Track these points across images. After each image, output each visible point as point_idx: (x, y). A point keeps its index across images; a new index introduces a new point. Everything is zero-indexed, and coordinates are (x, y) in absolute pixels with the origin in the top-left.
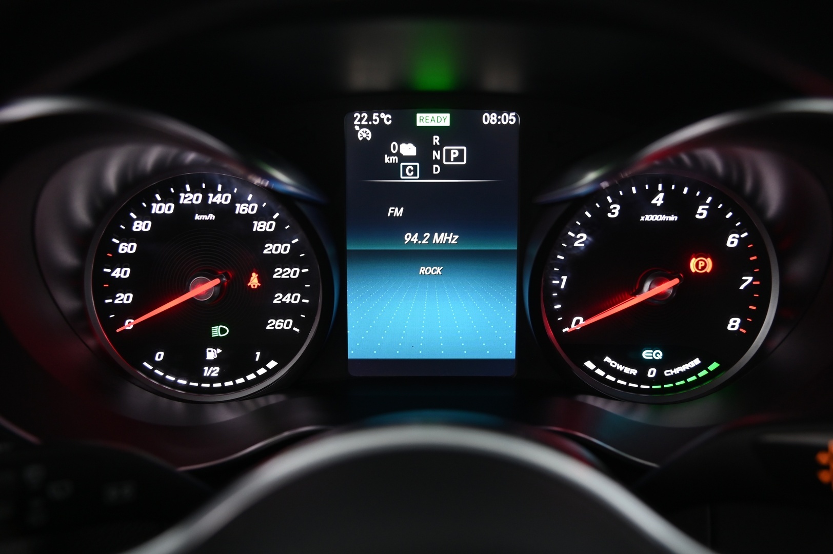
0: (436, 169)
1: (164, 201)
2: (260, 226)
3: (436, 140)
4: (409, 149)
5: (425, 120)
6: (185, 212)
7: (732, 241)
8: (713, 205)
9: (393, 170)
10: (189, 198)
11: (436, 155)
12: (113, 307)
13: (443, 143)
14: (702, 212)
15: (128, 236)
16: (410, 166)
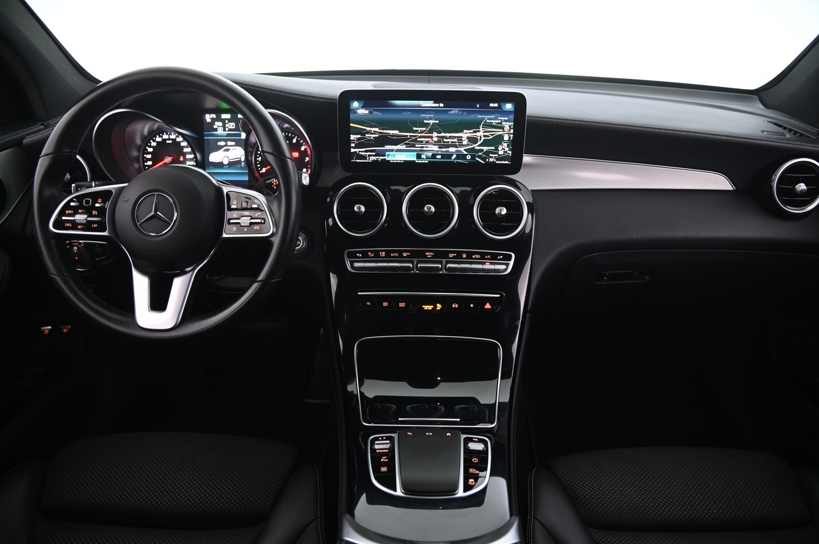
0: (227, 129)
1: (159, 137)
2: (183, 144)
3: (227, 121)
4: (220, 124)
5: (224, 116)
6: (164, 140)
7: (303, 148)
8: (297, 139)
9: (216, 130)
10: (165, 137)
11: (227, 125)
12: (147, 166)
13: (229, 122)
14: (294, 141)
15: (150, 147)
16: (220, 128)
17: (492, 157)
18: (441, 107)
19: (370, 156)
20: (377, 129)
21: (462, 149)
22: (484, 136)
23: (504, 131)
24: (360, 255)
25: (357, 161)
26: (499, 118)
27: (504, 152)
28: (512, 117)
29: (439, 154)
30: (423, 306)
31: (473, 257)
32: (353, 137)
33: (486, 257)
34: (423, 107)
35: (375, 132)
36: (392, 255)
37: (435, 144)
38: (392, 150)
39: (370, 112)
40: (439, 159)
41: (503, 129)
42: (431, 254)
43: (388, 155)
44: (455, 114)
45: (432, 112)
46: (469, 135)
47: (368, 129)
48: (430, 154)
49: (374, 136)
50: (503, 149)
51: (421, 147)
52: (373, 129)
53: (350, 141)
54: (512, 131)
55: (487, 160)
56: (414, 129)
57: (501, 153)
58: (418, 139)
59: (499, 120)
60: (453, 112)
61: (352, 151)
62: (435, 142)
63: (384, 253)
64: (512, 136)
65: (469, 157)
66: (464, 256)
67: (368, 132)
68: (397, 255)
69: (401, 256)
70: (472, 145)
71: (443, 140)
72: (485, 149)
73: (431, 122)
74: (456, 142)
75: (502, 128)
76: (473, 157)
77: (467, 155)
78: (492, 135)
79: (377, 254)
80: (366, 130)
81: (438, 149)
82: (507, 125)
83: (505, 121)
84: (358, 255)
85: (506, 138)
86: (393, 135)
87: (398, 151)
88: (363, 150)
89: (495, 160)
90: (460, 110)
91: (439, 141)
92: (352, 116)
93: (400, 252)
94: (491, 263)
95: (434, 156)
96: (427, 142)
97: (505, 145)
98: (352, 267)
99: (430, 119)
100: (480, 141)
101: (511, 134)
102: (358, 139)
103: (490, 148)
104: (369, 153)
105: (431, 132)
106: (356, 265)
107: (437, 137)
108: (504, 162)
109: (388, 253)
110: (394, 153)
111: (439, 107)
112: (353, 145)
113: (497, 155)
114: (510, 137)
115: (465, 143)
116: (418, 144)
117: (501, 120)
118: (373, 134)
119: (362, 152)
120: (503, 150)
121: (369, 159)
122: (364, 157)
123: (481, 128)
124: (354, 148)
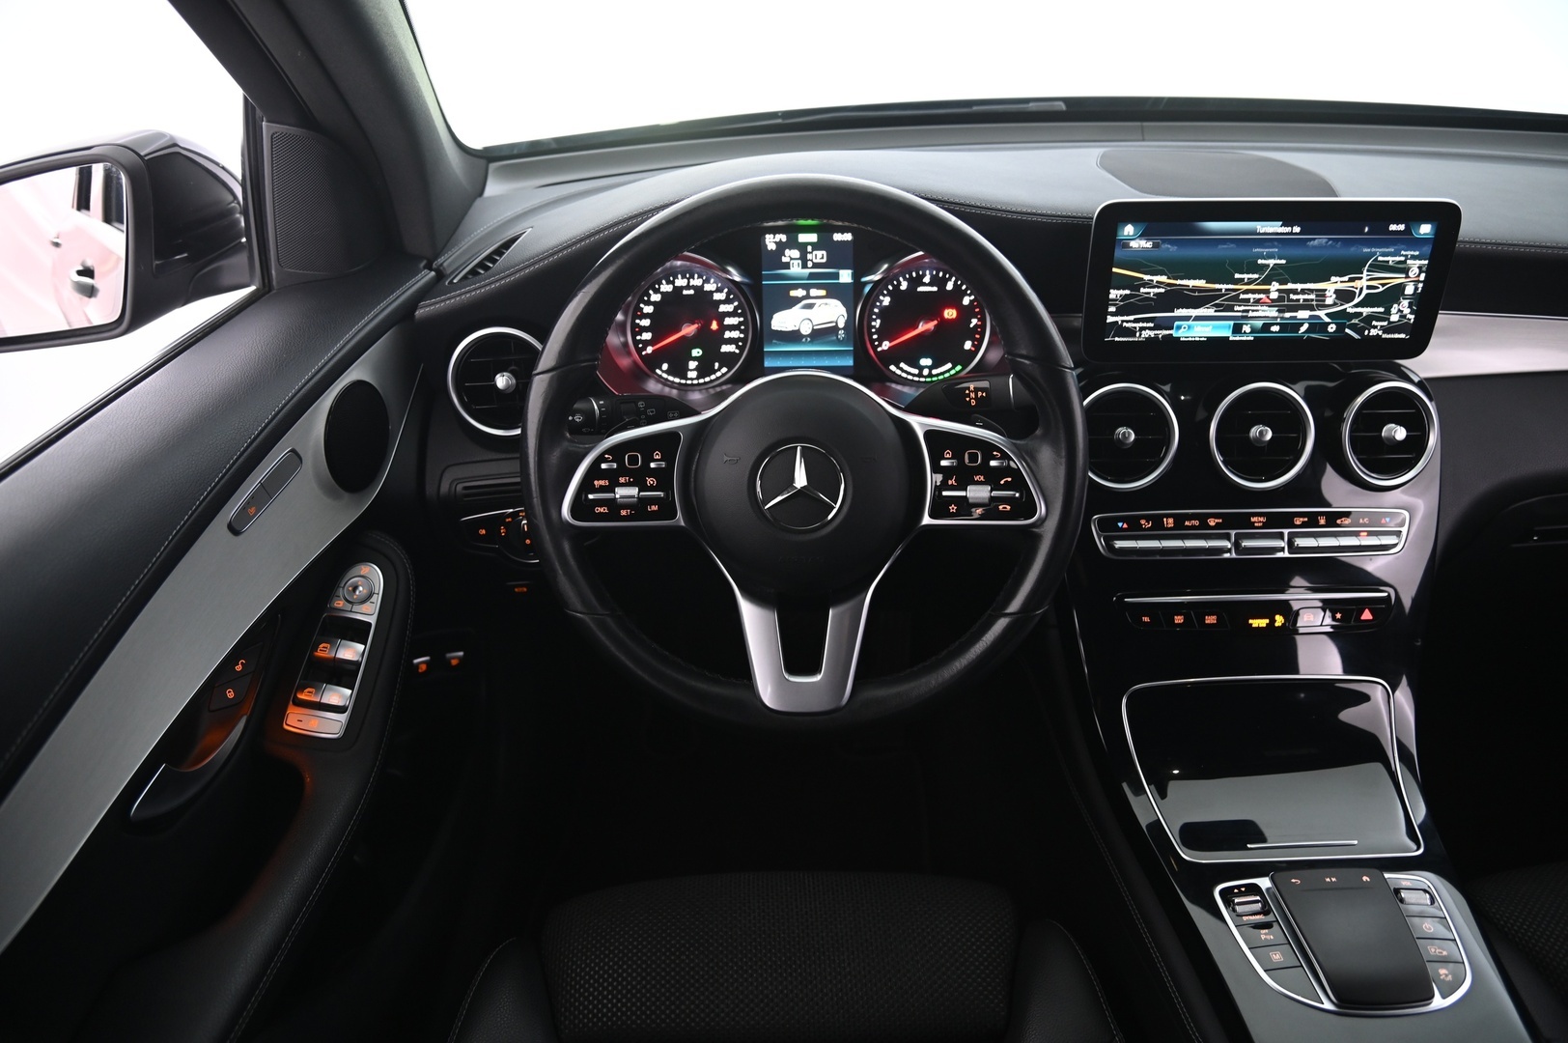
0: (810, 264)
1: (668, 283)
2: (717, 296)
3: (809, 248)
4: (796, 253)
5: (803, 238)
6: (678, 290)
7: (966, 301)
8: (956, 282)
9: (787, 266)
10: (680, 282)
11: (809, 256)
12: (641, 341)
13: (813, 250)
14: (950, 286)
15: (648, 303)
16: (796, 262)
17: (1375, 327)
18: (1296, 234)
19: (1142, 329)
20: (1164, 279)
21: (1322, 313)
22: (1369, 287)
23: (1407, 277)
24: (1125, 526)
25: (1117, 339)
26: (1403, 252)
27: (1400, 316)
28: (1427, 249)
29: (1277, 324)
30: (1251, 621)
31: (1339, 522)
32: (1114, 294)
33: (1361, 521)
34: (1260, 234)
35: (1159, 284)
36: (1187, 523)
37: (1273, 303)
38: (1187, 318)
39: (1155, 246)
40: (1276, 332)
41: (1407, 274)
42: (1261, 519)
43: (1179, 328)
44: (1320, 247)
45: (1276, 243)
46: (1340, 286)
47: (1147, 277)
48: (1259, 323)
49: (1156, 290)
50: (1399, 311)
51: (1244, 311)
52: (1156, 278)
53: (1107, 302)
54: (1423, 277)
55: (1366, 333)
56: (1237, 276)
57: (1394, 318)
58: (1242, 296)
59: (1403, 255)
60: (1316, 242)
61: (1108, 321)
62: (1273, 301)
63: (1171, 520)
64: (1421, 285)
65: (1332, 328)
66: (1322, 522)
67: (1146, 284)
68: (1196, 523)
69: (1204, 525)
70: (1342, 305)
71: (1289, 297)
72: (1366, 311)
73: (1271, 262)
74: (1312, 300)
75: (1406, 271)
76: (1340, 328)
77: (1329, 324)
78: (1383, 285)
79: (1158, 523)
80: (1142, 279)
81: (1276, 314)
82: (1415, 266)
83: (1414, 257)
84: (1120, 524)
85: (1409, 290)
86: (1195, 289)
87: (1198, 318)
88: (1132, 318)
89: (1380, 333)
90: (1330, 239)
91: (1280, 299)
92: (1118, 253)
93: (1203, 518)
94: (1370, 534)
95: (1266, 327)
96: (1258, 302)
97: (1405, 303)
98: (1110, 547)
99: (1270, 256)
100: (1359, 295)
101: (1419, 281)
102: (1125, 298)
103: (1376, 310)
104: (1141, 325)
105: (1267, 281)
106: (1119, 544)
107: (1278, 290)
108: (1397, 336)
109: (1179, 521)
110: (1190, 322)
111: (1291, 233)
112: (1112, 309)
113: (1385, 323)
114: (1416, 289)
115: (1329, 301)
116: (1240, 306)
117: (1406, 256)
118: (1154, 287)
119: (1127, 322)
120: (1399, 314)
121: (1140, 335)
122: (1131, 332)
123: (1365, 272)
124: (1113, 314)
